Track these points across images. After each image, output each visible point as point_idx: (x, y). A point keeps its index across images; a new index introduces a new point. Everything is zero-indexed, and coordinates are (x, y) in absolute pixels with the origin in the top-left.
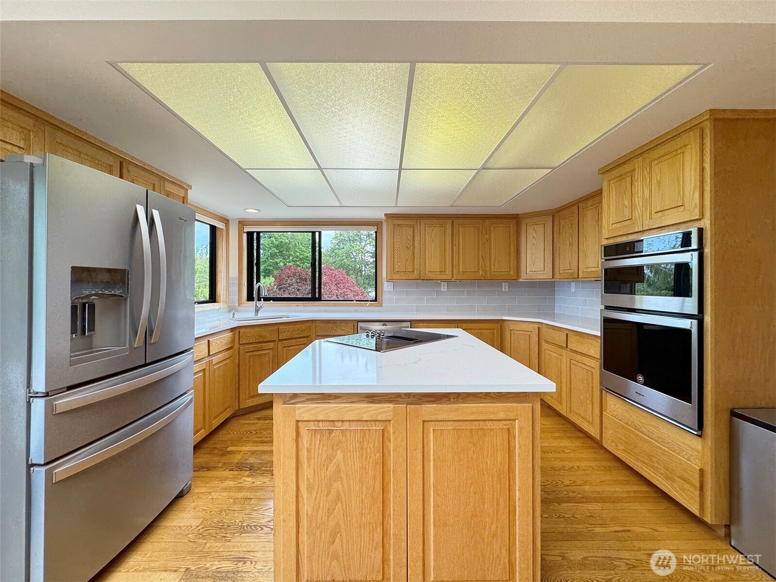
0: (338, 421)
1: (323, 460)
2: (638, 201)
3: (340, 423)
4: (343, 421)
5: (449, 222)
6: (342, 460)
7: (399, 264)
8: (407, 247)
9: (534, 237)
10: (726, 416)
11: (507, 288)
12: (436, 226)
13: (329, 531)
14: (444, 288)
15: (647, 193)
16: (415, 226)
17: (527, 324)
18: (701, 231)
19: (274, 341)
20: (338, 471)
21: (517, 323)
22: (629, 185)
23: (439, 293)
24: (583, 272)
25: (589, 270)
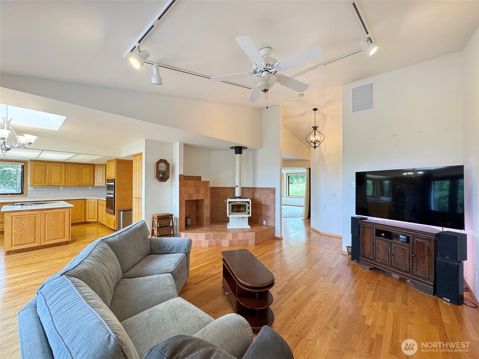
1: (19, 223)
4: (24, 215)
5: (64, 165)
6: (24, 222)
7: (37, 179)
8: (42, 173)
11: (91, 188)
12: (57, 166)
13: (20, 235)
14: (62, 188)
16: (47, 165)
17: (94, 200)
18: (115, 179)
23: (59, 190)
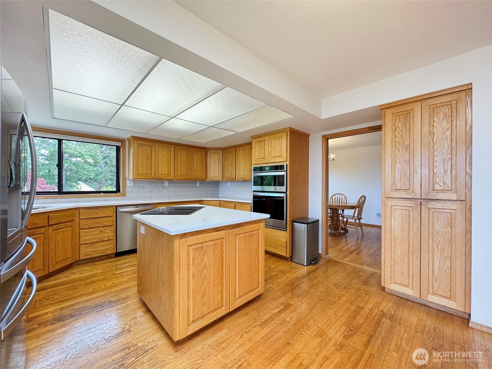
0: (205, 242)
1: (199, 261)
2: (266, 151)
3: (206, 243)
4: (206, 242)
5: (173, 147)
6: (207, 259)
7: (142, 169)
8: (147, 159)
9: (214, 160)
10: (291, 222)
11: (199, 184)
12: (165, 148)
13: (201, 294)
14: (166, 184)
15: (270, 150)
16: (153, 146)
17: (214, 201)
18: (287, 165)
19: (44, 227)
20: (205, 265)
21: (209, 201)
22: (263, 145)
23: (163, 187)
24: (238, 177)
25: (241, 176)
